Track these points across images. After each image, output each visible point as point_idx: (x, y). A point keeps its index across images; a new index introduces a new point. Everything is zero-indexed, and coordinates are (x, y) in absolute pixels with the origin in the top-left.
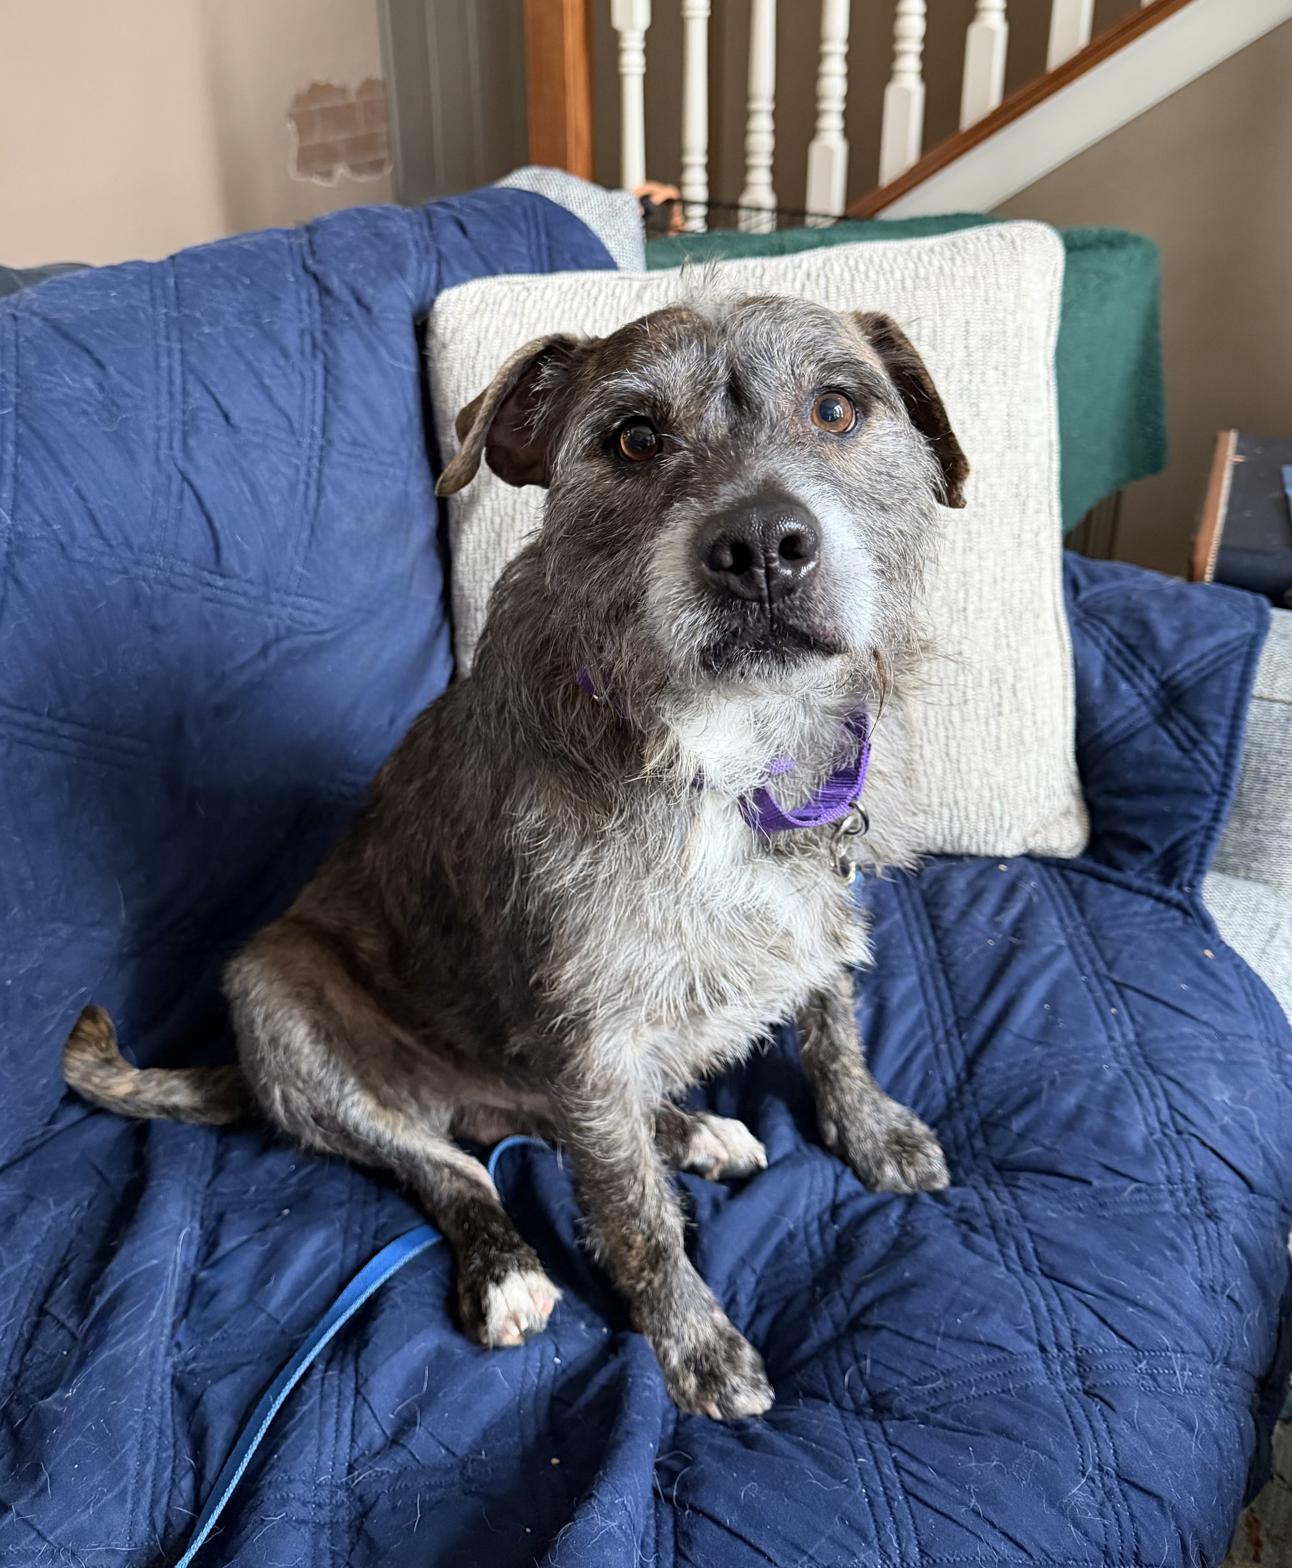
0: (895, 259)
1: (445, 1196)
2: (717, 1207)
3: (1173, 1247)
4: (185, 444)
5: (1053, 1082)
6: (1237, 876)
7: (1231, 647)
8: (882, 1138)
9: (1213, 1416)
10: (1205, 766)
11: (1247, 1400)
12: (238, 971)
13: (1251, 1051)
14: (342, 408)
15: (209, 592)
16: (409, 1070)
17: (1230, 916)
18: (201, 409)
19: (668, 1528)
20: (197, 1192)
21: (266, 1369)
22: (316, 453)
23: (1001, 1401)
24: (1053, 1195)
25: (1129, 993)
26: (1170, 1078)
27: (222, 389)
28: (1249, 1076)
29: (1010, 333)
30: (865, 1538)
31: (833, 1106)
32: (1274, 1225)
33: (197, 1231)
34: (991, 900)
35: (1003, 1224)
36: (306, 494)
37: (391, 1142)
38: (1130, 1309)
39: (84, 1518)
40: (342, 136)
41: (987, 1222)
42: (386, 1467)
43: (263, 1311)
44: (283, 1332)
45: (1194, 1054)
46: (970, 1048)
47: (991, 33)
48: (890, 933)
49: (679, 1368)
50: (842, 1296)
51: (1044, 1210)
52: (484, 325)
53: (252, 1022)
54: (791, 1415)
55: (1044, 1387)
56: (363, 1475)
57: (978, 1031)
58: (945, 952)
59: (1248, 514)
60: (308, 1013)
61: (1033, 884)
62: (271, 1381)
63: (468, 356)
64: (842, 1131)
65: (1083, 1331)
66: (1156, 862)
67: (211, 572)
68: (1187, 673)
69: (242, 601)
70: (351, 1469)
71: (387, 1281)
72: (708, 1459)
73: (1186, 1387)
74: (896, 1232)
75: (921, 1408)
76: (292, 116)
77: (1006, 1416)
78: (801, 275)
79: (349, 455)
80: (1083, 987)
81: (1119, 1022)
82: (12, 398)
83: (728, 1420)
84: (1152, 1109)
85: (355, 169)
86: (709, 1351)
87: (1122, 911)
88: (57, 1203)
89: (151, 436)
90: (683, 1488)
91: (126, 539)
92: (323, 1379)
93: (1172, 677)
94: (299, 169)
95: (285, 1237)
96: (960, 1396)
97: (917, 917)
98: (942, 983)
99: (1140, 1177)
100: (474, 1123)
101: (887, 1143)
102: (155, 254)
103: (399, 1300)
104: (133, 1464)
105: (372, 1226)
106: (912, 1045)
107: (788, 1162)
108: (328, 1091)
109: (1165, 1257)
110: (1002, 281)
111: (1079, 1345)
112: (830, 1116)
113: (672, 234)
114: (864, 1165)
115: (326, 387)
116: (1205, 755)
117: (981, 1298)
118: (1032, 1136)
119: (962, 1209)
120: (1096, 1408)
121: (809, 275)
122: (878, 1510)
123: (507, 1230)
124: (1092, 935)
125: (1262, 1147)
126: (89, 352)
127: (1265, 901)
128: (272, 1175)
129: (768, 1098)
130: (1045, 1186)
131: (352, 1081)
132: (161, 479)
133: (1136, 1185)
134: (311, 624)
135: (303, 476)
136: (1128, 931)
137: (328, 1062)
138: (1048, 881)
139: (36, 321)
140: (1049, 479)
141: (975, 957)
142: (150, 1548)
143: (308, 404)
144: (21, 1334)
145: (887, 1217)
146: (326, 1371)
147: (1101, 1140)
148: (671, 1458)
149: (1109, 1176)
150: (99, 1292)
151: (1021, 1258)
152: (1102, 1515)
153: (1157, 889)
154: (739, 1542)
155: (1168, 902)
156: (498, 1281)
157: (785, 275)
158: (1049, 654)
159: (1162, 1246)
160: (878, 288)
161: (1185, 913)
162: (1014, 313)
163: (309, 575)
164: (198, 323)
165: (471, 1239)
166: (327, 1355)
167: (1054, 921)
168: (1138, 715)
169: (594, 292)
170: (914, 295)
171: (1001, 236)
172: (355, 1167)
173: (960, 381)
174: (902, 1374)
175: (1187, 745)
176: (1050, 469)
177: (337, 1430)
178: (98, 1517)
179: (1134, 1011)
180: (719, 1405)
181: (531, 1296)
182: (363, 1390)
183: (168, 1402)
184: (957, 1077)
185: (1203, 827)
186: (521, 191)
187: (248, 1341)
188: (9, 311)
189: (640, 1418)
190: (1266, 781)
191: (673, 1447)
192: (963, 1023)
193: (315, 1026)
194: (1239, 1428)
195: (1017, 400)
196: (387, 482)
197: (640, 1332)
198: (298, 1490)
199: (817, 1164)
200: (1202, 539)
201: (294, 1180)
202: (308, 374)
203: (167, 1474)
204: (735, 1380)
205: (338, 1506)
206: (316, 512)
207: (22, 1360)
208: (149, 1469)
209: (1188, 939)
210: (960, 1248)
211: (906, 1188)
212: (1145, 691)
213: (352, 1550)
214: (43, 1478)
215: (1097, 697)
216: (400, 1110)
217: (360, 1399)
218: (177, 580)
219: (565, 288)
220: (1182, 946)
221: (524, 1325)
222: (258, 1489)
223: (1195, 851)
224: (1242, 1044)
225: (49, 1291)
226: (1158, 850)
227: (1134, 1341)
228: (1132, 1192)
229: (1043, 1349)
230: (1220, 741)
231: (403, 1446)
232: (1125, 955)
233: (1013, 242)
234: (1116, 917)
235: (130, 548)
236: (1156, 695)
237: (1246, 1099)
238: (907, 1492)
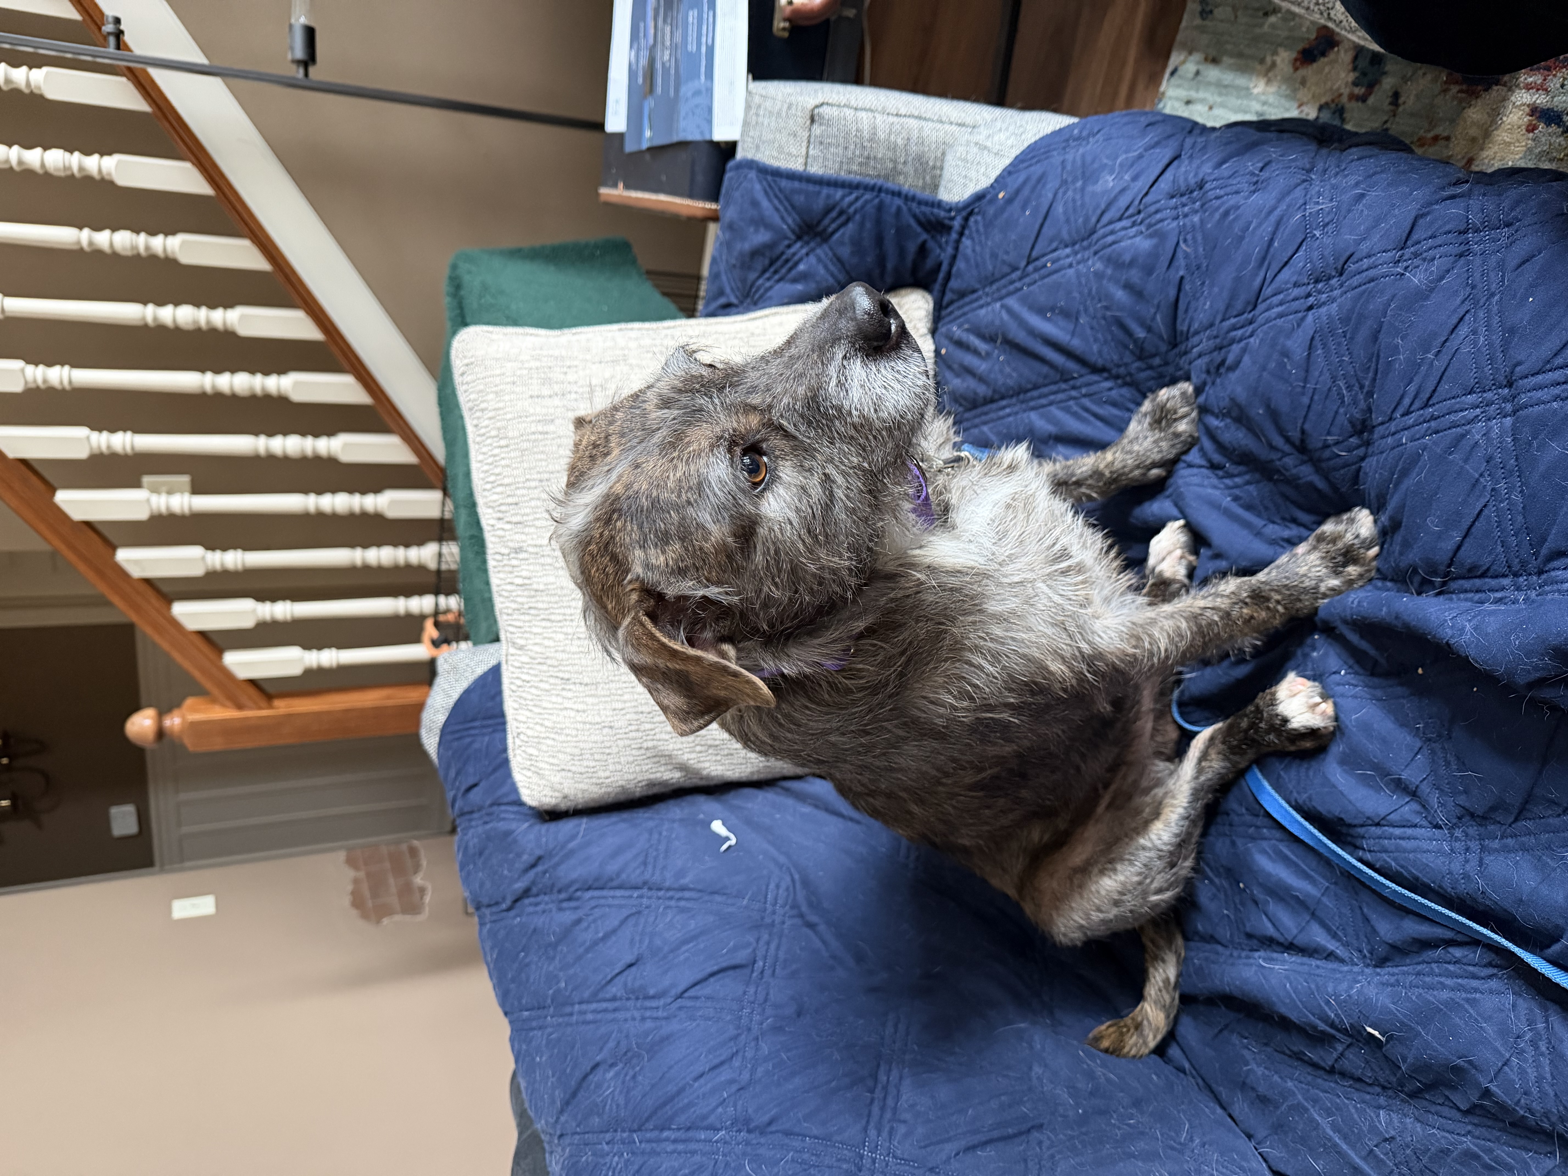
0: (484, 454)
1: (1222, 764)
2: (1218, 556)
3: (1226, 213)
4: (653, 997)
5: (1107, 308)
6: (940, 176)
7: (768, 189)
8: (1157, 435)
9: (1352, 180)
10: (859, 204)
11: (1337, 154)
12: (1065, 935)
13: (1074, 161)
14: (618, 875)
15: (768, 972)
16: (1129, 797)
17: (971, 180)
18: (625, 984)
19: (1466, 584)
20: (1231, 955)
21: (1365, 896)
22: (653, 893)
23: (1352, 338)
24: (1193, 305)
25: (1035, 254)
26: (1098, 221)
27: (608, 970)
28: (1093, 161)
29: (538, 364)
30: (1463, 436)
31: (1137, 472)
32: (1203, 139)
33: (1262, 953)
34: (969, 360)
35: (1218, 341)
36: (687, 899)
37: (1185, 808)
38: (1276, 244)
39: (1490, 1030)
40: (391, 881)
41: (1216, 353)
42: (1434, 800)
43: (1320, 899)
44: (1336, 883)
45: (1079, 203)
46: (1084, 371)
47: (296, 384)
48: (998, 434)
49: (1342, 579)
50: (1280, 459)
51: (1205, 311)
52: (547, 767)
53: (1104, 922)
54: (1373, 494)
55: (1339, 306)
56: (1441, 817)
57: (1071, 365)
58: (1011, 392)
59: (664, 178)
60: (1094, 879)
61: (955, 329)
62: (1374, 892)
63: (573, 778)
64: (1154, 465)
65: (1294, 279)
66: (933, 237)
67: (752, 971)
68: (790, 221)
69: (773, 946)
70: (1438, 827)
71: (1291, 806)
72: (1411, 556)
73: (1331, 200)
74: (1228, 421)
75: (1361, 397)
76: (378, 922)
77: (1364, 333)
78: (500, 525)
79: (654, 867)
80: (1031, 288)
81: (1058, 259)
82: (625, 1135)
83: (1380, 541)
84: (1123, 233)
85: (417, 868)
86: (1328, 557)
87: (972, 261)
88: (1247, 1064)
89: (649, 1024)
90: (1435, 573)
91: (731, 1039)
92: (1370, 851)
93: (793, 232)
94: (419, 913)
95: (1261, 885)
96: (1350, 368)
97: (986, 414)
98: (1035, 393)
99: (1175, 240)
100: (1164, 743)
101: (1161, 430)
102: (504, 1028)
103: (1305, 796)
104: (1445, 995)
105: (1248, 818)
106: (1085, 415)
107: (1180, 503)
108: (1151, 858)
109: (1234, 220)
110: (498, 372)
111: (1306, 281)
112: (1144, 474)
113: (462, 621)
114: (1179, 446)
115: (602, 888)
116: (851, 204)
117: (1275, 356)
118: (1148, 322)
119: (1208, 372)
120: (1352, 267)
121: (500, 519)
122: (1442, 427)
123: (1246, 715)
124: (992, 283)
125: (1146, 150)
126: (585, 1077)
127: (958, 154)
128: (1214, 897)
129: (1132, 520)
130: (1186, 311)
131: (1142, 841)
132: (682, 1014)
133: (1181, 242)
134: (787, 889)
135: (673, 903)
136: (988, 256)
137: (1129, 860)
138: (952, 317)
139: (563, 1119)
140: (648, 329)
141: (1014, 370)
142: (1509, 978)
143: (616, 902)
144: (1350, 1086)
145: (1217, 428)
146: (1364, 849)
147: (1149, 270)
148: (1412, 583)
149: (1176, 263)
150: (1315, 1028)
151: (1242, 327)
152: (1433, 259)
153: (954, 236)
154: (1473, 530)
155: (964, 227)
156: (1285, 721)
157: (500, 537)
158: (781, 324)
159: (1227, 222)
160: (508, 466)
161: (971, 213)
162: (522, 362)
163: (750, 893)
164: (558, 991)
165: (1253, 743)
166: (1351, 848)
167: (983, 312)
168: (823, 256)
169: (519, 683)
170: (512, 438)
171: (462, 374)
172: (1204, 834)
173: (576, 400)
174: (1337, 412)
175: (843, 218)
176: (639, 329)
177: (1409, 838)
178: (1488, 1019)
179: (1050, 249)
180: (1369, 548)
181: (1295, 695)
182: (1377, 821)
183: (1396, 970)
184: (1107, 379)
185: (906, 204)
186: (440, 743)
187: (1344, 910)
188: (556, 1141)
189: (1384, 609)
190: (868, 158)
191: (1404, 582)
192: (1065, 377)
193: (1102, 872)
194: (1358, 159)
195: (588, 357)
196: (674, 836)
197: (1316, 609)
198: (1456, 867)
199: (1180, 482)
200: (685, 212)
201: (1217, 880)
202: (593, 903)
203: (1451, 967)
204: (1349, 537)
205: (1467, 835)
206: (700, 891)
207: (1370, 1085)
208: (1449, 982)
209: (991, 211)
210: (1238, 372)
211: (1194, 414)
212: (804, 251)
213: (1499, 822)
214: (1462, 1063)
215: (812, 287)
216: (1160, 803)
217: (1383, 822)
218: (761, 997)
219: (516, 706)
220: (996, 216)
221: (1318, 699)
222: (1458, 898)
223: (923, 208)
224: (1069, 168)
225: (1315, 1066)
226: (925, 236)
227: (1300, 240)
228: (1188, 246)
229: (1310, 308)
230: (839, 193)
231: (1417, 787)
232: (1005, 257)
233: (467, 365)
234: (977, 266)
235: (739, 1035)
236: (807, 243)
237: (1110, 163)
238: (1426, 405)
